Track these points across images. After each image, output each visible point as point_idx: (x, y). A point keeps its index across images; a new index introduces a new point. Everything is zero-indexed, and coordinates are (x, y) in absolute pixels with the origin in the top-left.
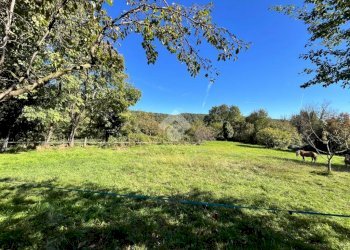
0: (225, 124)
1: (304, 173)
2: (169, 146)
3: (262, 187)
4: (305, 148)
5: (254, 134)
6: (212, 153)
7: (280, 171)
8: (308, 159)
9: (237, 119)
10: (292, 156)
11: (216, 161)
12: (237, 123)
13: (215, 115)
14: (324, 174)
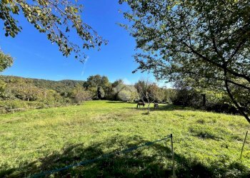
0: (99, 88)
1: (139, 115)
2: (50, 110)
4: (141, 101)
5: (117, 94)
6: (89, 110)
7: (129, 116)
9: (107, 85)
10: (135, 105)
11: (91, 116)
12: (107, 88)
13: (93, 83)
14: (147, 114)
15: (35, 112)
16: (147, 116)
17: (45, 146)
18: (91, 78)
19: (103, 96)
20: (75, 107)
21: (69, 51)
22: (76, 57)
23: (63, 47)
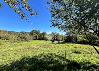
0: (36, 35)
1: (52, 45)
3: (44, 51)
4: (53, 40)
5: (43, 38)
6: (32, 44)
7: (48, 46)
8: (53, 42)
9: (39, 34)
10: (51, 42)
11: (33, 46)
12: (39, 35)
13: (34, 33)
14: (55, 45)
15: (9, 44)
16: (55, 46)
17: (12, 58)
18: (33, 31)
19: (38, 38)
20: (26, 43)
21: (23, 16)
22: (27, 19)
23: (21, 15)
